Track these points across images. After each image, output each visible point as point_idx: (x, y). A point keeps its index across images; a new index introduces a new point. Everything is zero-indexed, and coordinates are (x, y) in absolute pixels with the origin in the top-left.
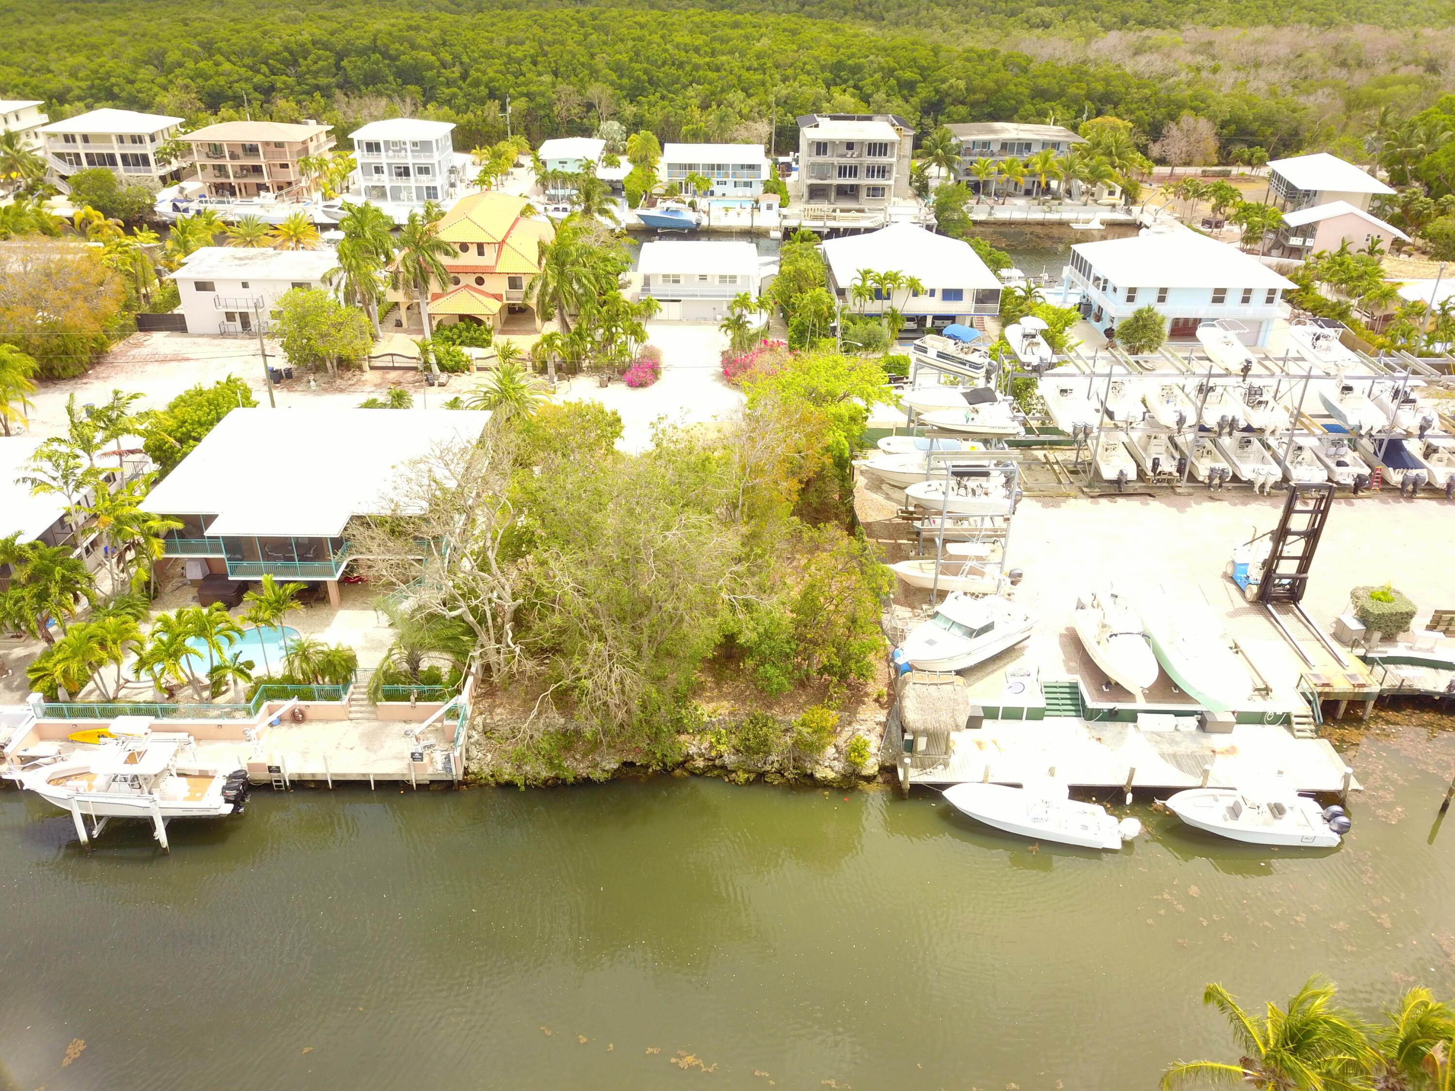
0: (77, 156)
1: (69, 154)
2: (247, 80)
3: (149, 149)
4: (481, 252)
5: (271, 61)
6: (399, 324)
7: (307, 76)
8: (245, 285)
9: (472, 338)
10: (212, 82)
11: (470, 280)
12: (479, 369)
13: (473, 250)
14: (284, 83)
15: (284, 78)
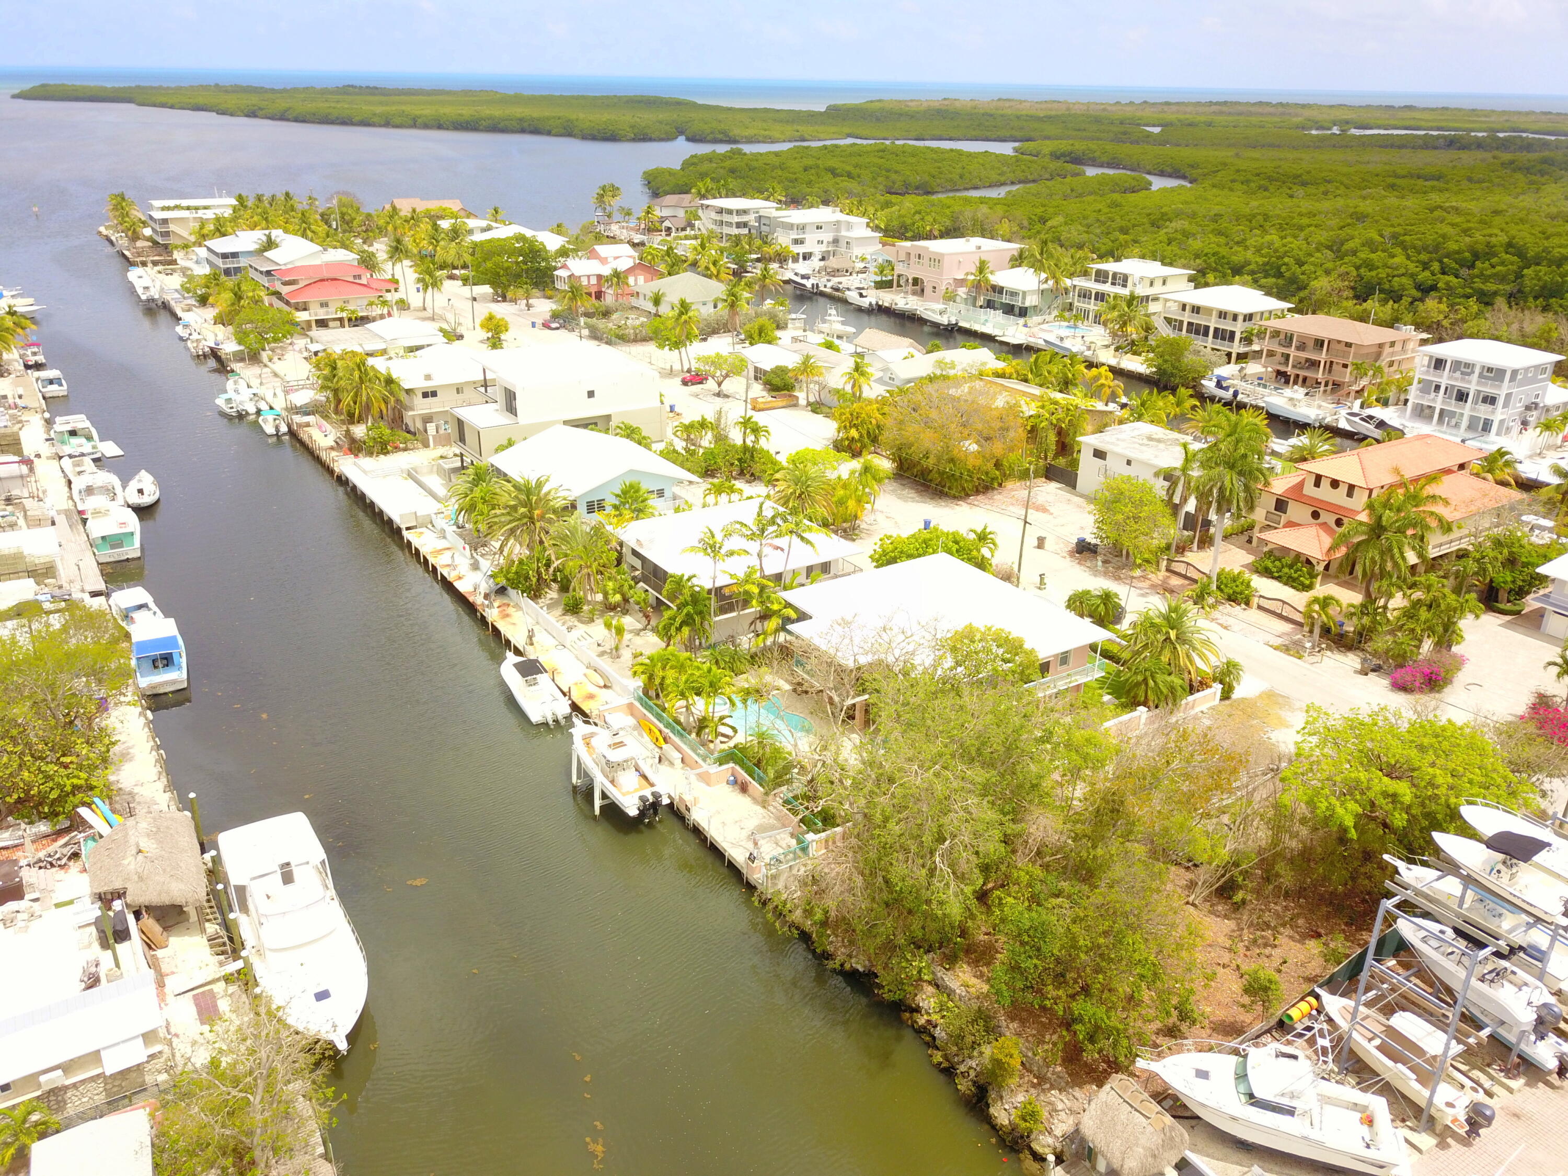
0: (1181, 322)
1: (1176, 320)
2: (1413, 276)
3: (1239, 328)
4: (1350, 493)
5: (1445, 260)
6: (1250, 541)
7: (1476, 280)
8: (1129, 463)
9: (1290, 577)
10: (1374, 273)
11: (1331, 520)
12: (1260, 607)
13: (1343, 489)
14: (1447, 283)
15: (1451, 278)
